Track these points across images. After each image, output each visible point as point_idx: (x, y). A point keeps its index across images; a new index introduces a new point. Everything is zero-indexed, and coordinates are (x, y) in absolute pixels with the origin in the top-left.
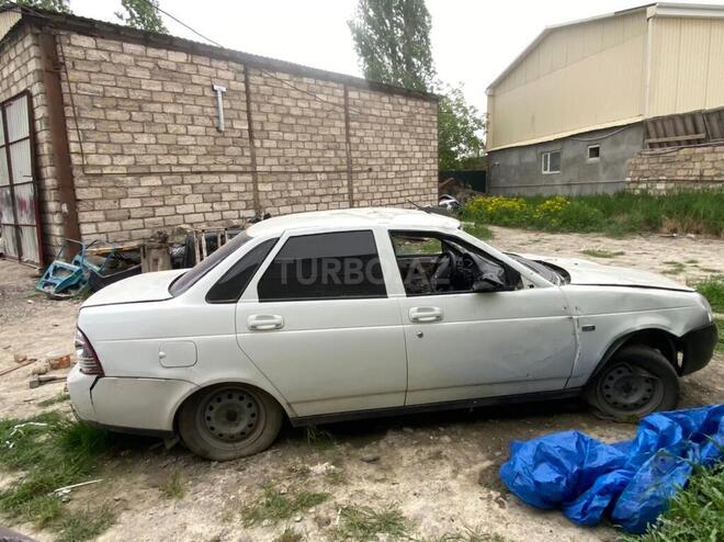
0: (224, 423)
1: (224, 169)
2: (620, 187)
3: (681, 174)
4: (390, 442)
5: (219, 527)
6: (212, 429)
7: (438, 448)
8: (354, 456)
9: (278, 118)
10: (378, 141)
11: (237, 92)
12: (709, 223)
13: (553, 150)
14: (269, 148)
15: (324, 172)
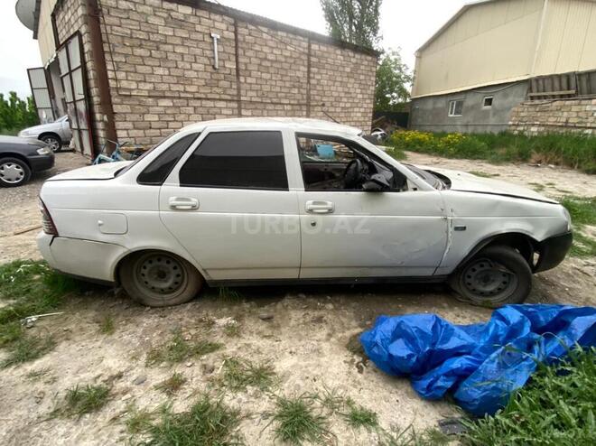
0: (156, 279)
1: (218, 97)
2: (504, 129)
3: (551, 121)
4: (285, 304)
5: (128, 364)
6: (146, 283)
7: (322, 313)
8: (255, 313)
9: (258, 61)
10: (331, 83)
11: (228, 40)
12: (566, 158)
13: (458, 100)
14: (251, 84)
15: (289, 104)
